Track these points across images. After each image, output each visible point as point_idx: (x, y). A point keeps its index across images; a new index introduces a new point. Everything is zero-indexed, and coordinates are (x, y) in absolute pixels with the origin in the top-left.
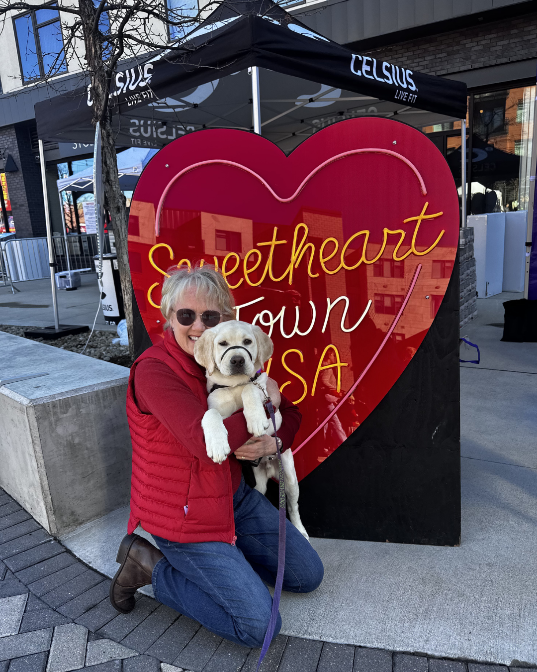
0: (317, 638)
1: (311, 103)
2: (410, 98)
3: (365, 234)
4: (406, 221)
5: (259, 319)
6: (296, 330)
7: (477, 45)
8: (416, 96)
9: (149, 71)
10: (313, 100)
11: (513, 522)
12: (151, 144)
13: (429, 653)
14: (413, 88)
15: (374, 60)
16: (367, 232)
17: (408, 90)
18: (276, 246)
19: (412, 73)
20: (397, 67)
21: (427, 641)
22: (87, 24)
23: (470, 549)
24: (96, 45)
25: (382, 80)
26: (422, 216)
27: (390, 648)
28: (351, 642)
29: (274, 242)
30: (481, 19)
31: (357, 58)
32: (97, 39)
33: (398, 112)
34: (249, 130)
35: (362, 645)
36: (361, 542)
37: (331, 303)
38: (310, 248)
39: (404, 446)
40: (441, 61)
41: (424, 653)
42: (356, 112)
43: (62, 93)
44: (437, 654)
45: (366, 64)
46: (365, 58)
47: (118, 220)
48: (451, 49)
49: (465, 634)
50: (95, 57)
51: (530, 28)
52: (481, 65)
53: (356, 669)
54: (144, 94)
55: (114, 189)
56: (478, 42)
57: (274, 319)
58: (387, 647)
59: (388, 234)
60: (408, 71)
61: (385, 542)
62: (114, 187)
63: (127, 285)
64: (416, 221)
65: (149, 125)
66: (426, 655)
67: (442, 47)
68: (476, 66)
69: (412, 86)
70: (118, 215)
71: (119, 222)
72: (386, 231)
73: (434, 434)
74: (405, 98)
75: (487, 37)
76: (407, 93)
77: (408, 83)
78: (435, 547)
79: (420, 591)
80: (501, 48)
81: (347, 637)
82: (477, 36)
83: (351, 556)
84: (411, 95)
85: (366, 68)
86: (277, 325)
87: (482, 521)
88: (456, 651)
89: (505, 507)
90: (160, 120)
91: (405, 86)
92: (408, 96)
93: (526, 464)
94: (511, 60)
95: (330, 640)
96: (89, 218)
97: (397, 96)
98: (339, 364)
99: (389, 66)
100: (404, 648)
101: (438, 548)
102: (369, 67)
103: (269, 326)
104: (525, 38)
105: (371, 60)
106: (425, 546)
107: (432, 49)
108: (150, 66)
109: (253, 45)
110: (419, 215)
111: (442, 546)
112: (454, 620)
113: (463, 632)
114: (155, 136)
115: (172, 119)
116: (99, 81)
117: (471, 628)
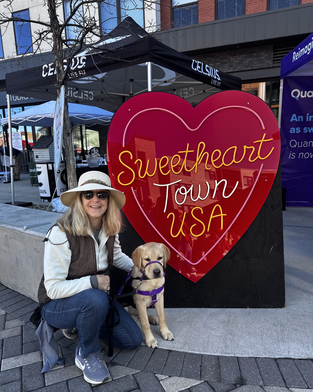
0: (233, 355)
1: (165, 83)
2: (218, 84)
3: (235, 148)
4: (254, 142)
5: (179, 191)
6: (199, 197)
7: (236, 60)
8: (220, 83)
9: (84, 60)
10: (167, 81)
11: (306, 296)
12: (69, 100)
13: (292, 357)
14: (219, 79)
15: (202, 63)
16: (236, 147)
17: (216, 80)
18: (188, 153)
19: (218, 72)
20: (212, 68)
21: (289, 352)
22: (55, 32)
23: (290, 309)
24: (60, 44)
25: (205, 74)
26: (263, 140)
27: (272, 357)
28: (251, 356)
29: (187, 151)
30: (238, 47)
31: (195, 61)
32: (61, 41)
33: (205, 91)
34: (129, 95)
35: (257, 357)
36: (234, 309)
37: (218, 183)
38: (206, 154)
39: (256, 257)
40: (218, 67)
41: (290, 358)
42: (182, 90)
43: (25, 69)
44: (296, 358)
45: (199, 65)
46: (198, 62)
47: (68, 140)
48: (222, 61)
49: (306, 347)
50: (59, 51)
51: (262, 53)
52: (238, 70)
53: (260, 368)
54: (80, 72)
55: (67, 123)
56: (236, 58)
57: (187, 191)
58: (270, 356)
59: (246, 148)
60: (217, 70)
61: (247, 308)
62: (66, 122)
63: (71, 177)
64: (260, 142)
65: (69, 90)
66: (291, 359)
67: (218, 59)
68: (235, 70)
69: (218, 78)
70: (68, 137)
71: (69, 141)
72: (245, 147)
73: (271, 250)
74: (216, 84)
75: (241, 56)
76: (216, 81)
77: (217, 76)
78: (273, 309)
79: (275, 329)
80: (248, 62)
81: (248, 353)
82: (236, 55)
83: (233, 316)
84: (218, 82)
85: (198, 67)
86: (189, 194)
87: (290, 296)
88: (305, 355)
89: (299, 289)
90: (75, 87)
91: (215, 77)
92: (217, 82)
93: (300, 269)
94: (253, 69)
95: (240, 356)
96: (15, 142)
97: (212, 82)
98: (222, 215)
99: (208, 67)
100: (279, 356)
101: (275, 309)
102: (200, 67)
103: (185, 195)
104: (260, 58)
105: (201, 63)
106: (267, 309)
107: (213, 60)
108: (84, 57)
109: (149, 51)
110: (261, 139)
111: (276, 308)
112: (298, 342)
113: (304, 347)
114: (72, 96)
115: (81, 87)
116: (60, 63)
117: (307, 345)
